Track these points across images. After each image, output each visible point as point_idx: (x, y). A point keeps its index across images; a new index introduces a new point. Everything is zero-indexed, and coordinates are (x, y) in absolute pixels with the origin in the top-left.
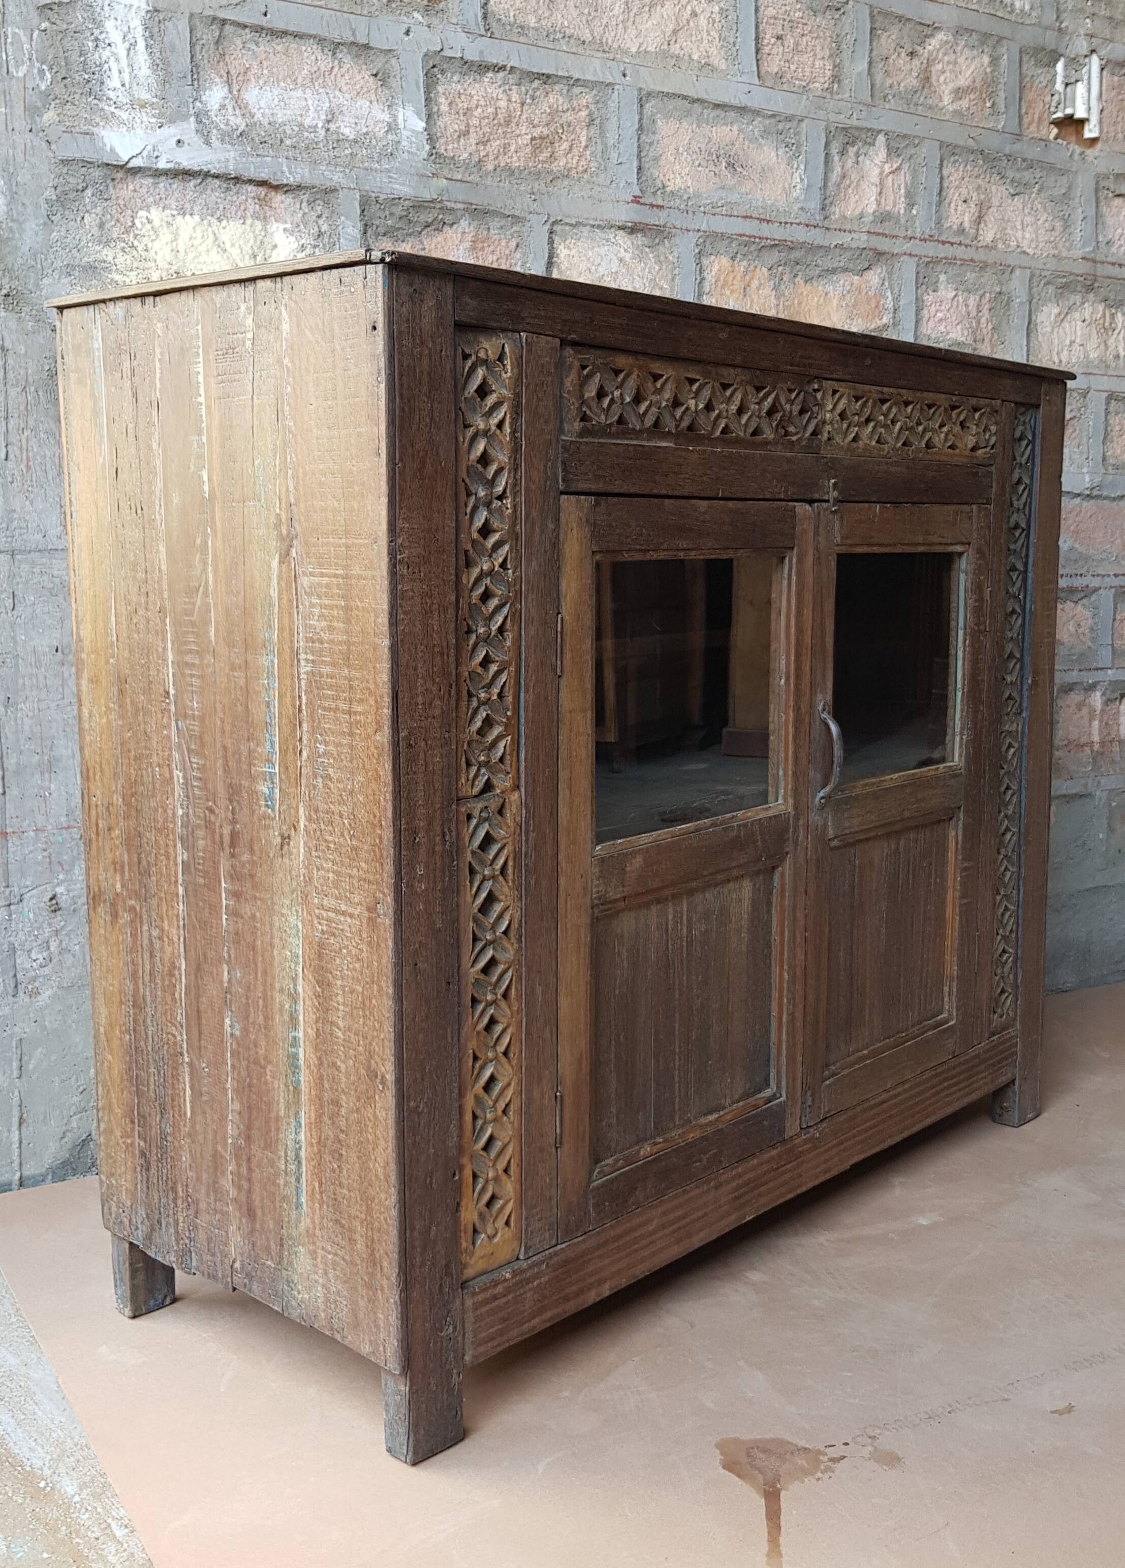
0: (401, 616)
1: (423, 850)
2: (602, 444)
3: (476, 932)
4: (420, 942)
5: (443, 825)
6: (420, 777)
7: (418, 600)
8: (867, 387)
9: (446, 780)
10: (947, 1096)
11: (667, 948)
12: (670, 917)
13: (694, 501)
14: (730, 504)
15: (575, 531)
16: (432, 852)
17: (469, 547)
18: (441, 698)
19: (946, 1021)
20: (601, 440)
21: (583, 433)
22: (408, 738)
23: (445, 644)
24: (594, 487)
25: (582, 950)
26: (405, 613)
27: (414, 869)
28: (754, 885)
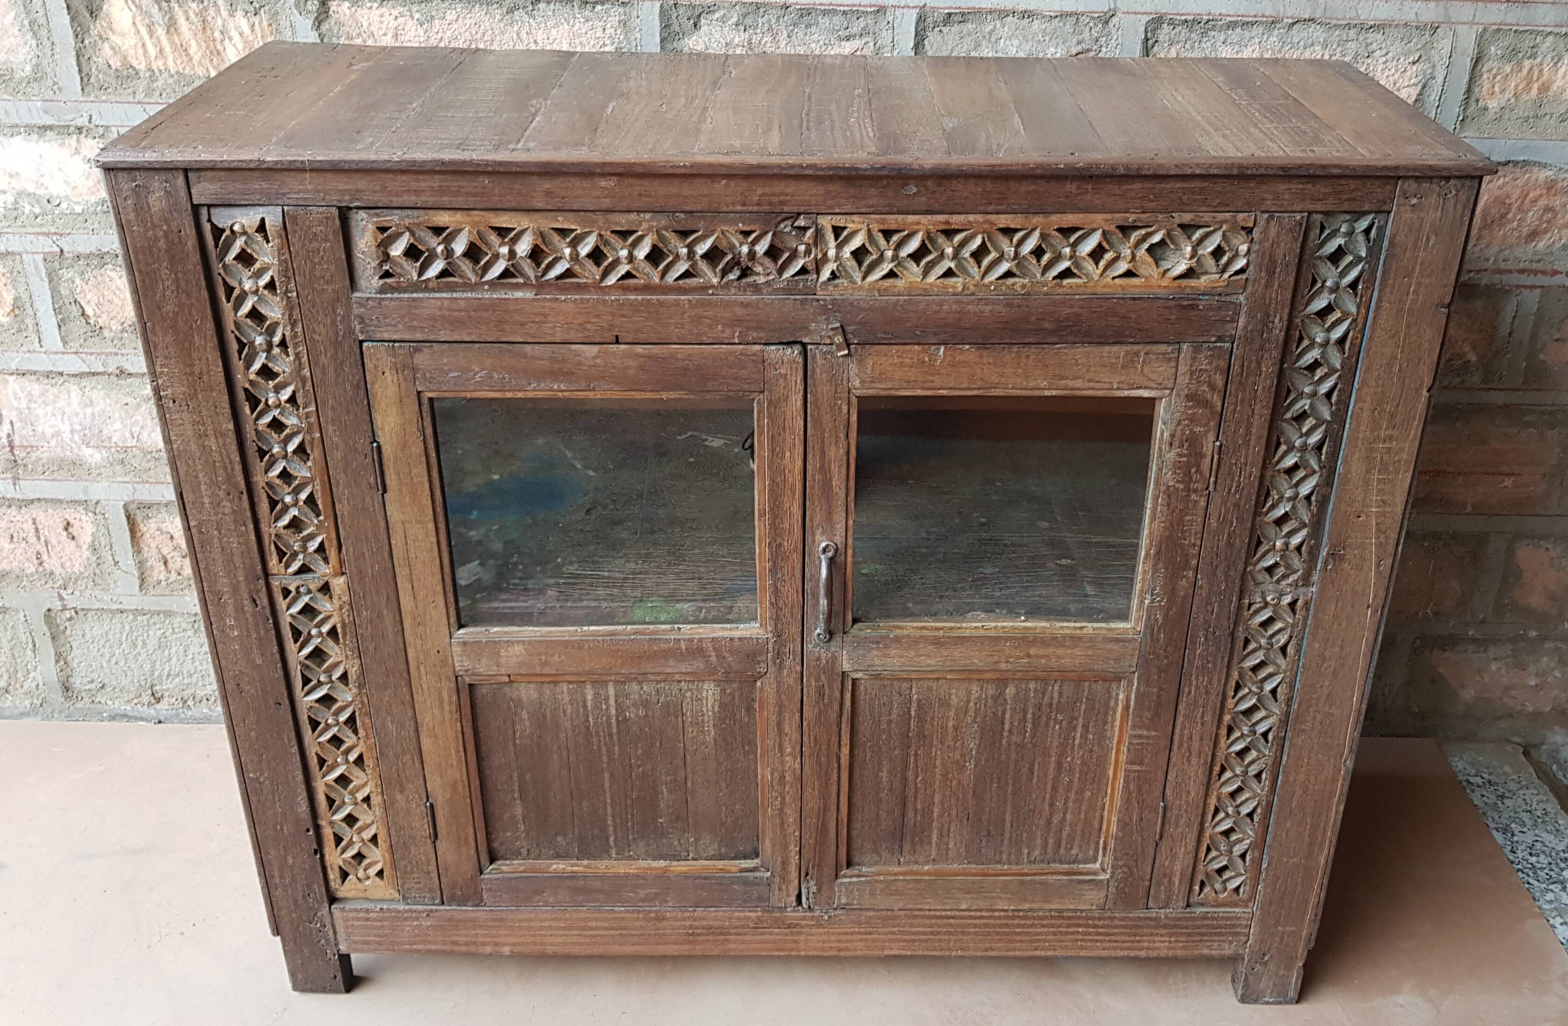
0: (173, 438)
1: (230, 609)
2: (414, 300)
3: (306, 673)
4: (241, 672)
5: (250, 592)
6: (217, 555)
7: (189, 427)
8: (911, 218)
9: (247, 562)
10: (1082, 940)
11: (588, 721)
12: (589, 697)
13: (574, 347)
14: (639, 349)
15: (387, 374)
16: (240, 609)
17: (247, 386)
18: (230, 501)
19: (1095, 873)
20: (415, 295)
21: (382, 290)
22: (199, 526)
23: (227, 461)
24: (407, 337)
25: (446, 707)
26: (176, 435)
27: (222, 619)
28: (723, 691)
